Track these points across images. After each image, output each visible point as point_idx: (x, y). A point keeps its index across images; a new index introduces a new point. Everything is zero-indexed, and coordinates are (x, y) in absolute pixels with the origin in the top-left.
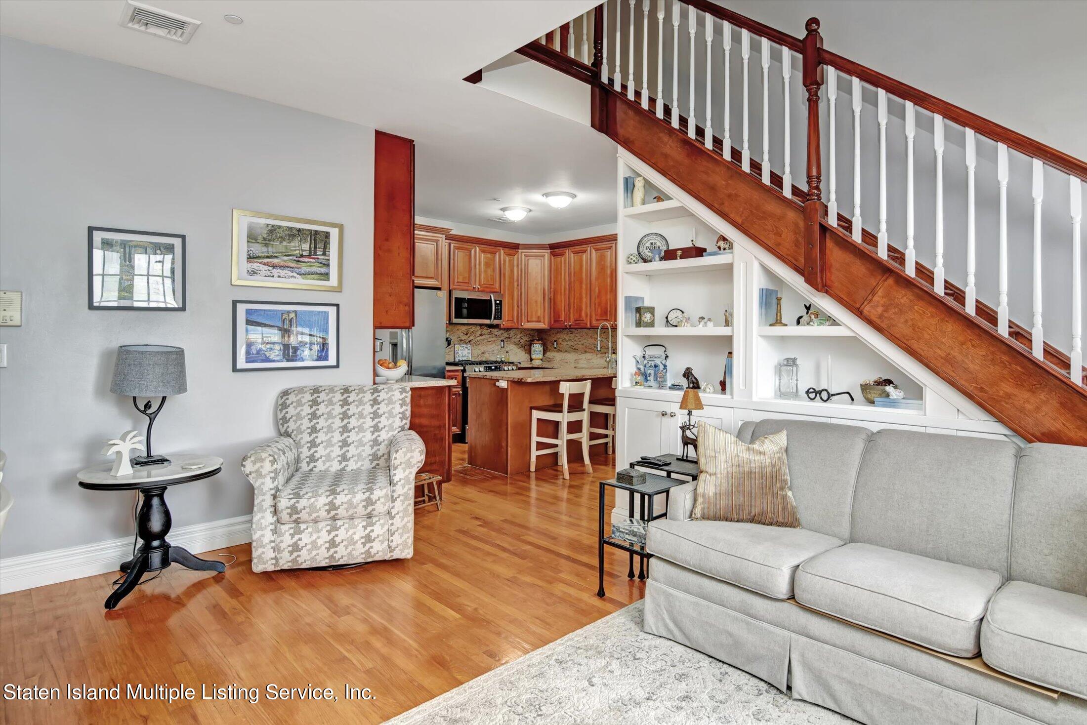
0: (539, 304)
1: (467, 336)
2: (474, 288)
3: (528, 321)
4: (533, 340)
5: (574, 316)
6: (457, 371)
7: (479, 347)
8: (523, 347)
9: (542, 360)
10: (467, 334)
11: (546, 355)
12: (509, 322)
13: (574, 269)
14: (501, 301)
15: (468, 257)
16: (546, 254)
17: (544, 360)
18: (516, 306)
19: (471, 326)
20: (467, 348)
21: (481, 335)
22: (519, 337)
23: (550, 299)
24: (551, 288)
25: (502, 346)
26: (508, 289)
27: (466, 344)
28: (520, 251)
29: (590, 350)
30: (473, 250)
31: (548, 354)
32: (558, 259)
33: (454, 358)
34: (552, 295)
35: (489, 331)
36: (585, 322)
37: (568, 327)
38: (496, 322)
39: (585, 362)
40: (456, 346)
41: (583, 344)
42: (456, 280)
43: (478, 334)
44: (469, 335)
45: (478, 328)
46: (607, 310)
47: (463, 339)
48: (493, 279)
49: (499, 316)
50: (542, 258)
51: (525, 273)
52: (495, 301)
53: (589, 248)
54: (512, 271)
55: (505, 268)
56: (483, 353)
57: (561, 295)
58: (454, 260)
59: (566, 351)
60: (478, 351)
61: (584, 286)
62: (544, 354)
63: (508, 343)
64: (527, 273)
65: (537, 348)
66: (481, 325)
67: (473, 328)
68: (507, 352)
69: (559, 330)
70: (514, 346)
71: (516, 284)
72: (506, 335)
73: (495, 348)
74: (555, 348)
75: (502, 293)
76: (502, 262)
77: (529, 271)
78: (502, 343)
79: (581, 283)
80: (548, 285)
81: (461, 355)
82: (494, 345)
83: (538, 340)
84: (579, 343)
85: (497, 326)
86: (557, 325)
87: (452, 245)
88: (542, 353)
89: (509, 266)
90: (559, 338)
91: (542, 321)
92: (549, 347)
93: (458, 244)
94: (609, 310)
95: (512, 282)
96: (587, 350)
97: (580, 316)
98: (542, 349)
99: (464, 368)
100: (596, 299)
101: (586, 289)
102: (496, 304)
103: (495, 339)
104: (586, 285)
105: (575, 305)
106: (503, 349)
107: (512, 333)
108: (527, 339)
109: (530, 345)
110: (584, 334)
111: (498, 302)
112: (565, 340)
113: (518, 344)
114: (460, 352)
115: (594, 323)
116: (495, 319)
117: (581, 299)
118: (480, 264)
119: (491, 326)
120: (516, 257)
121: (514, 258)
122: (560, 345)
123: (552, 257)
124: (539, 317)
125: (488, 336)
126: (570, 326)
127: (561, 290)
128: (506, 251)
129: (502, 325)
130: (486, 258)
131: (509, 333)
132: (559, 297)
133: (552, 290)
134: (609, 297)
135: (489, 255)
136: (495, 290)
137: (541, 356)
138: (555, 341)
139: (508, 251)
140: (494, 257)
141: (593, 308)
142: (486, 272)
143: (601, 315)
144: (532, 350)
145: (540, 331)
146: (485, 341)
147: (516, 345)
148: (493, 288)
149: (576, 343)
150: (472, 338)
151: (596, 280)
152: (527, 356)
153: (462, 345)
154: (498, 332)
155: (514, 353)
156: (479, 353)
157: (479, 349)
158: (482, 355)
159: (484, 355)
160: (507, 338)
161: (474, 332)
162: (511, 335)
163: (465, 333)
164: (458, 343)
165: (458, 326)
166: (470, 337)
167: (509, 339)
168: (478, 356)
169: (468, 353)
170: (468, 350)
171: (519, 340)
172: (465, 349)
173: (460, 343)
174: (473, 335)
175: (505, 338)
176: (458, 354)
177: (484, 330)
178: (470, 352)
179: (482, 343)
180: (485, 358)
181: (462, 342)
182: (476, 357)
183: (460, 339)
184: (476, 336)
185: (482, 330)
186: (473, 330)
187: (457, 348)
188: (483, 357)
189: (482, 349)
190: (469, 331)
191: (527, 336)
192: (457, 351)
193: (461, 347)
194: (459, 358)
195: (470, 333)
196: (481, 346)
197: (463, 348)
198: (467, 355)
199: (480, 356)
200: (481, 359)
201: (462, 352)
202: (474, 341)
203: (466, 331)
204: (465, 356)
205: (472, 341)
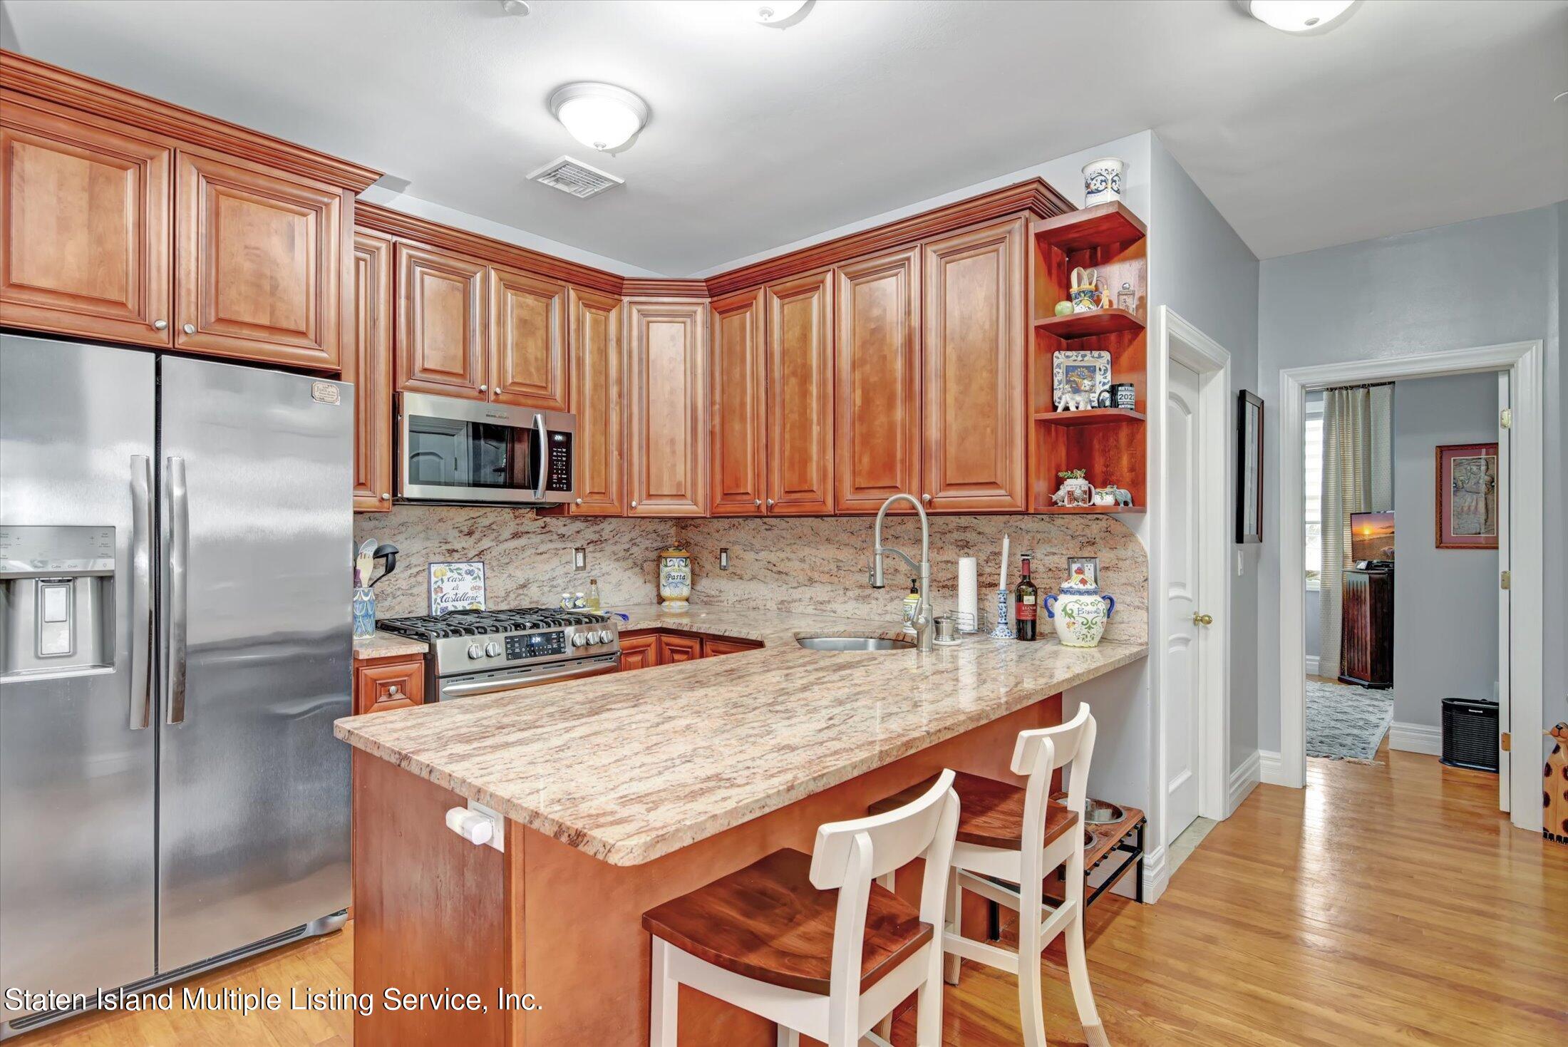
0: (680, 447)
1: (471, 541)
2: (481, 392)
3: (650, 496)
4: (666, 548)
5: (782, 478)
6: (409, 658)
7: (511, 569)
8: (639, 566)
9: (687, 600)
10: (470, 534)
11: (698, 588)
12: (597, 497)
13: (783, 341)
14: (568, 436)
15: (459, 296)
16: (699, 310)
17: (695, 598)
18: (616, 453)
19: (482, 511)
20: (470, 573)
21: (516, 535)
22: (626, 538)
23: (712, 433)
24: (713, 403)
25: (580, 564)
26: (593, 406)
27: (469, 561)
28: (626, 299)
29: (825, 578)
30: (478, 276)
31: (705, 584)
32: (735, 319)
33: (430, 606)
34: (717, 420)
35: (541, 523)
36: (819, 495)
37: (764, 510)
38: (554, 497)
39: (810, 610)
40: (434, 568)
41: (803, 560)
42: (418, 365)
43: (506, 534)
44: (477, 535)
45: (507, 514)
46: (891, 455)
47: (457, 546)
48: (545, 368)
49: (562, 478)
50: (688, 320)
51: (640, 360)
52: (550, 434)
53: (829, 276)
54: (603, 353)
55: (581, 346)
56: (524, 586)
57: (743, 418)
58: (410, 298)
59: (753, 578)
60: (502, 584)
61: (814, 390)
62: (693, 583)
63: (598, 555)
64: (645, 361)
65: (676, 567)
66: (515, 505)
67: (491, 515)
68: (593, 582)
69: (735, 521)
70: (614, 565)
71: (614, 391)
72: (589, 534)
73: (560, 571)
74: (724, 569)
75: (573, 410)
76: (573, 326)
77: (652, 356)
78: (580, 556)
79: (805, 379)
80: (705, 395)
81: (451, 595)
82: (555, 562)
83: (678, 548)
84: (792, 556)
85: (558, 510)
86: (730, 508)
87: (404, 254)
88: (689, 582)
89: (592, 339)
90: (735, 543)
91: (689, 494)
92: (708, 567)
93: (424, 251)
94: (899, 455)
95: (602, 385)
96: (816, 576)
97: (803, 476)
98: (687, 570)
99: (432, 647)
100: (853, 424)
101: (822, 397)
102: (552, 444)
103: (560, 545)
104: (822, 383)
105: (788, 446)
106: (583, 574)
107: (607, 527)
108: (647, 543)
109: (659, 559)
110: (807, 531)
111: (558, 438)
112: (751, 548)
113: (625, 559)
114: (448, 587)
115: (850, 498)
116: (549, 487)
117: (804, 426)
118: (501, 322)
119: (542, 510)
120: (613, 315)
121: (607, 319)
122: (735, 562)
123: (717, 316)
124: (679, 485)
125: (536, 539)
126: (770, 508)
127: (743, 404)
128: (583, 295)
129: (573, 508)
130: (520, 306)
131: (597, 528)
132: (737, 426)
133: (717, 407)
134: (899, 414)
135: (530, 300)
136: (552, 403)
137: (686, 591)
138: (724, 550)
139: (591, 295)
140: (548, 309)
141: (845, 452)
142: (519, 346)
143: (872, 474)
144: (662, 575)
145: (682, 522)
146: (528, 553)
147: (617, 560)
148: (544, 398)
149: (783, 555)
150: (486, 543)
151: (853, 367)
152: (650, 589)
153: (454, 566)
154: (565, 525)
155: (614, 582)
156: (511, 585)
157: (510, 575)
158: (521, 591)
159: (526, 592)
160: (592, 542)
161: (494, 527)
162: (603, 534)
163: (466, 530)
164: (442, 559)
165: (441, 508)
166: (480, 540)
167: (600, 546)
168: (508, 595)
169: (474, 588)
170: (475, 578)
171: (626, 546)
172: (465, 576)
173: (449, 560)
174: (493, 536)
175: (588, 544)
176: (442, 592)
177: (526, 522)
178: (482, 585)
179: (520, 558)
180: (528, 600)
181: (456, 555)
182: (499, 600)
183: (449, 547)
184: (501, 538)
185: (518, 521)
186: (491, 522)
187: (439, 574)
188: (522, 597)
189: (518, 574)
190: (477, 525)
191: (649, 536)
192: (436, 582)
193: (451, 571)
194: (444, 605)
195: (480, 529)
196: (517, 568)
197: (459, 574)
198: (471, 594)
199: (512, 596)
200: (517, 603)
201: (454, 584)
202: (494, 553)
203: (470, 523)
204: (464, 598)
205: (488, 552)
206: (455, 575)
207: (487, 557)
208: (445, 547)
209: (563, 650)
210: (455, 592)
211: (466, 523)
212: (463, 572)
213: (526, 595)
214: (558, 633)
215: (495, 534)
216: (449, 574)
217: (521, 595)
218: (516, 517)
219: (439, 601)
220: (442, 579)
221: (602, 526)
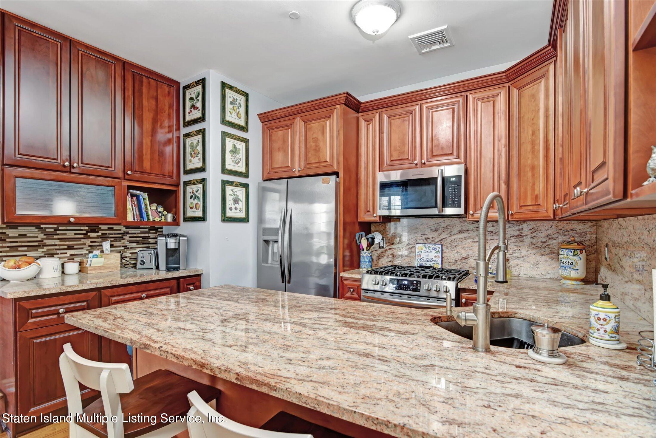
1: (436, 234)
3: (521, 207)
7: (458, 249)
10: (436, 231)
11: (600, 273)
14: (459, 177)
20: (435, 249)
21: (461, 232)
27: (435, 244)
31: (602, 271)
33: (415, 263)
40: (418, 246)
42: (389, 159)
43: (456, 231)
44: (439, 232)
47: (430, 237)
49: (454, 201)
56: (465, 258)
60: (453, 256)
70: (533, 251)
74: (607, 260)
81: (425, 258)
90: (610, 240)
92: (603, 258)
111: (453, 179)
114: (423, 255)
116: (446, 206)
122: (610, 255)
124: (536, 197)
138: (607, 245)
146: (468, 241)
147: (536, 248)
150: (444, 236)
153: (427, 246)
154: (493, 226)
155: (532, 262)
156: (458, 257)
157: (457, 252)
158: (464, 261)
159: (466, 261)
160: (514, 236)
161: (448, 227)
162: (523, 231)
163: (434, 229)
164: (422, 242)
165: (422, 219)
166: (440, 234)
167: (520, 239)
168: (456, 262)
169: (436, 257)
170: (437, 252)
171: (543, 240)
172: (432, 250)
173: (426, 242)
174: (448, 232)
175: (510, 237)
176: (421, 257)
177: (467, 225)
178: (440, 255)
179: (463, 243)
180: (468, 266)
181: (429, 241)
182: (451, 264)
183: (426, 236)
184: (452, 233)
185: (462, 224)
186: (447, 225)
187: (420, 248)
188: (464, 264)
189: (462, 251)
190: (439, 227)
191: (566, 233)
192: (418, 252)
193: (426, 248)
194: (421, 262)
195: (441, 229)
196: (461, 248)
197: (429, 249)
198: (434, 259)
199: (459, 263)
200: (461, 266)
201: (427, 254)
202: (448, 241)
203: (436, 226)
204: (431, 260)
205: (445, 240)
206: (427, 250)
207: (444, 242)
208: (424, 237)
209: (418, 290)
210: (426, 257)
211: (433, 226)
212: (431, 248)
213: (467, 263)
214: (417, 281)
215: (449, 231)
216: (425, 249)
217: (463, 262)
218: (461, 222)
219: (419, 260)
220: (421, 251)
221: (521, 226)
